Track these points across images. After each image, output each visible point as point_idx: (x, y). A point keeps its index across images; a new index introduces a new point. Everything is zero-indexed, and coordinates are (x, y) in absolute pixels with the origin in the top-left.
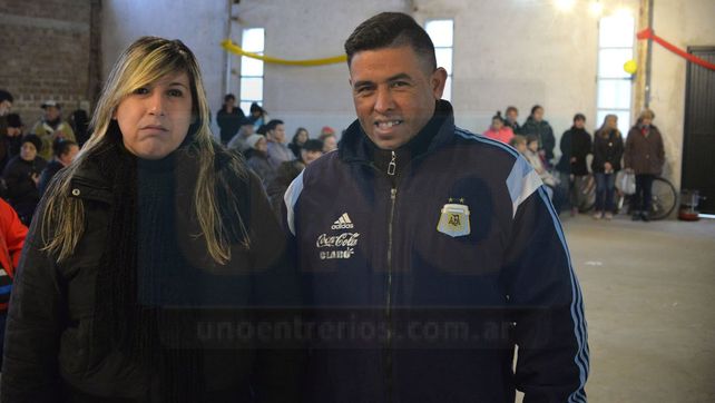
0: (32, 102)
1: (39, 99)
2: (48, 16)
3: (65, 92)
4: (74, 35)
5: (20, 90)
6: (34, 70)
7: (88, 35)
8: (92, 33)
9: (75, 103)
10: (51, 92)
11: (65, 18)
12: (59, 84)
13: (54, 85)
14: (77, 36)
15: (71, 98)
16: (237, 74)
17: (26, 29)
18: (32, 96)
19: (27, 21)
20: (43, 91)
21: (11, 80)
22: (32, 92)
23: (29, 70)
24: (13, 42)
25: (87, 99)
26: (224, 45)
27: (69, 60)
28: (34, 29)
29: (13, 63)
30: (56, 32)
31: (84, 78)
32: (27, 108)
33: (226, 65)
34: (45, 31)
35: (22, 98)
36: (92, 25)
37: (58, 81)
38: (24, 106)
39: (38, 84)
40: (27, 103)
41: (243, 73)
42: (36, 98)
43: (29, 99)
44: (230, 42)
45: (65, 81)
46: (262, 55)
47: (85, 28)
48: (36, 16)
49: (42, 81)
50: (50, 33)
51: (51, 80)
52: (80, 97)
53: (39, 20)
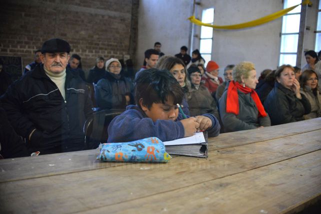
0: (94, 54)
1: (99, 52)
2: (105, 9)
3: (114, 50)
4: (121, 20)
5: (87, 47)
6: (96, 37)
7: (130, 20)
8: (132, 19)
9: (121, 56)
10: (106, 49)
11: (115, 10)
12: (111, 45)
13: (108, 45)
14: (123, 20)
15: (118, 53)
16: (198, 37)
17: (91, 15)
18: (94, 51)
19: (92, 11)
20: (101, 49)
21: (81, 42)
22: (94, 48)
23: (92, 37)
24: (83, 21)
25: (128, 54)
26: (190, 19)
27: (118, 32)
28: (96, 15)
29: (83, 33)
30: (110, 17)
31: (127, 43)
32: (91, 57)
33: (191, 32)
34: (103, 16)
35: (87, 51)
36: (132, 15)
37: (110, 43)
38: (89, 56)
39: (98, 45)
40: (90, 54)
41: (202, 37)
42: (96, 52)
43: (92, 52)
44: (194, 17)
45: (116, 44)
46: (212, 24)
47: (128, 16)
48: (98, 8)
49: (101, 43)
50: (106, 18)
51: (106, 43)
52: (124, 53)
53: (99, 10)
